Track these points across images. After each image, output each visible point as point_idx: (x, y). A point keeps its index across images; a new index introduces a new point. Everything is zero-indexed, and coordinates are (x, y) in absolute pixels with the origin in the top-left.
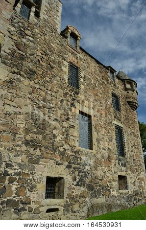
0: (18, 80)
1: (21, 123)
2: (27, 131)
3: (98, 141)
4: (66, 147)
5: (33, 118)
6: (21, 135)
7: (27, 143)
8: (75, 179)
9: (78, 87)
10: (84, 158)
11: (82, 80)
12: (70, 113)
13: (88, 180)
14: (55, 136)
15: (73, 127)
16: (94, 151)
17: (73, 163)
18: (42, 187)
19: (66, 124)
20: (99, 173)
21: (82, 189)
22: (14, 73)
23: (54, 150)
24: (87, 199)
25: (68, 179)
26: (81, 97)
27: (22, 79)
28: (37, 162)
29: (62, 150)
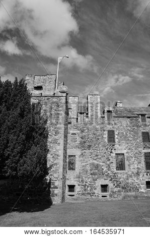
0: (85, 152)
1: (88, 168)
2: (91, 170)
3: (129, 165)
4: (109, 172)
5: (93, 164)
6: (89, 171)
7: (91, 174)
8: (114, 185)
9: (114, 141)
10: (119, 175)
11: (116, 136)
12: (110, 157)
13: (122, 185)
14: (103, 169)
15: (112, 163)
16: (126, 171)
17: (114, 178)
18: (99, 188)
19: (108, 163)
20: (130, 181)
21: (119, 188)
22: (83, 150)
23: (103, 174)
24: (122, 193)
25: (111, 185)
26: (116, 146)
27: (86, 151)
28: (96, 180)
29: (107, 174)
